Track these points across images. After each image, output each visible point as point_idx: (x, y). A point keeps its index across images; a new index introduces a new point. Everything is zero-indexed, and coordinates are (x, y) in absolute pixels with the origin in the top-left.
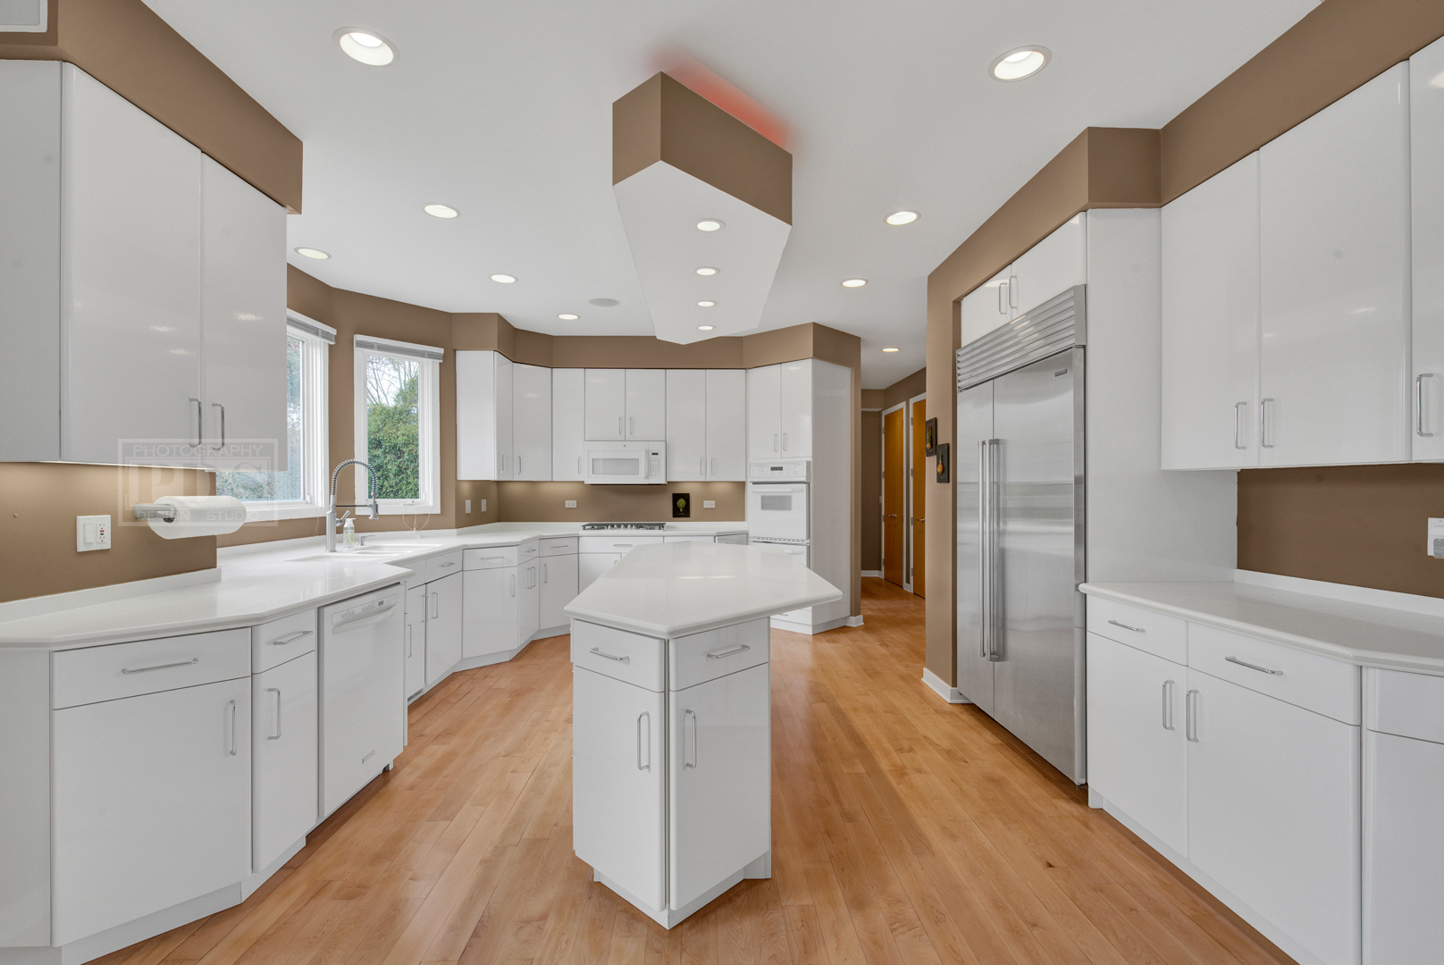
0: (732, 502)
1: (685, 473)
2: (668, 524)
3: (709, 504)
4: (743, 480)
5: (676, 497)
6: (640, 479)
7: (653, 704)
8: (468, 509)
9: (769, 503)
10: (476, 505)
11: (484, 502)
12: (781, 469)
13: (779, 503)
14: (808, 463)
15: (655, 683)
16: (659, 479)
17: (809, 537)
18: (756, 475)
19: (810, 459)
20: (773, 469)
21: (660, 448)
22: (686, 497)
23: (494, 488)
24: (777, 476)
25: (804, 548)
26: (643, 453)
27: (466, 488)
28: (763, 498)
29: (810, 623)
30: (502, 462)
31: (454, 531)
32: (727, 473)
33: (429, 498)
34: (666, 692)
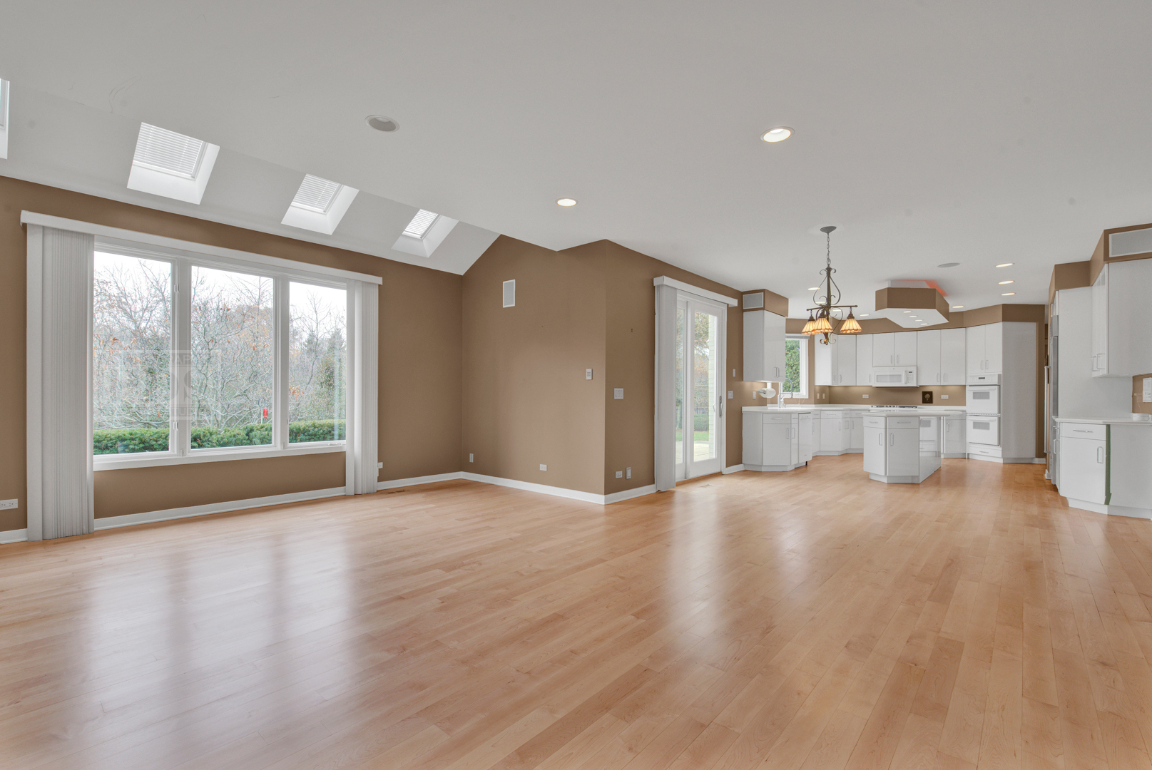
0: (958, 396)
1: (928, 380)
2: (918, 406)
3: (945, 397)
4: (964, 384)
5: (924, 393)
6: (902, 384)
7: (883, 431)
8: (818, 398)
9: (977, 396)
10: (821, 396)
11: (824, 395)
12: (984, 378)
13: (985, 396)
14: (999, 376)
15: (883, 426)
16: (914, 385)
17: (999, 412)
18: (970, 382)
19: (1001, 373)
20: (980, 378)
21: (914, 369)
22: (931, 393)
23: (828, 389)
24: (982, 382)
25: (996, 418)
26: (904, 372)
27: (817, 389)
28: (974, 393)
29: (1000, 456)
30: (834, 378)
31: (814, 405)
32: (954, 380)
33: (804, 392)
34: (886, 429)
